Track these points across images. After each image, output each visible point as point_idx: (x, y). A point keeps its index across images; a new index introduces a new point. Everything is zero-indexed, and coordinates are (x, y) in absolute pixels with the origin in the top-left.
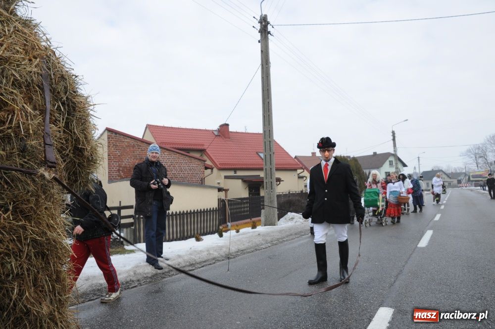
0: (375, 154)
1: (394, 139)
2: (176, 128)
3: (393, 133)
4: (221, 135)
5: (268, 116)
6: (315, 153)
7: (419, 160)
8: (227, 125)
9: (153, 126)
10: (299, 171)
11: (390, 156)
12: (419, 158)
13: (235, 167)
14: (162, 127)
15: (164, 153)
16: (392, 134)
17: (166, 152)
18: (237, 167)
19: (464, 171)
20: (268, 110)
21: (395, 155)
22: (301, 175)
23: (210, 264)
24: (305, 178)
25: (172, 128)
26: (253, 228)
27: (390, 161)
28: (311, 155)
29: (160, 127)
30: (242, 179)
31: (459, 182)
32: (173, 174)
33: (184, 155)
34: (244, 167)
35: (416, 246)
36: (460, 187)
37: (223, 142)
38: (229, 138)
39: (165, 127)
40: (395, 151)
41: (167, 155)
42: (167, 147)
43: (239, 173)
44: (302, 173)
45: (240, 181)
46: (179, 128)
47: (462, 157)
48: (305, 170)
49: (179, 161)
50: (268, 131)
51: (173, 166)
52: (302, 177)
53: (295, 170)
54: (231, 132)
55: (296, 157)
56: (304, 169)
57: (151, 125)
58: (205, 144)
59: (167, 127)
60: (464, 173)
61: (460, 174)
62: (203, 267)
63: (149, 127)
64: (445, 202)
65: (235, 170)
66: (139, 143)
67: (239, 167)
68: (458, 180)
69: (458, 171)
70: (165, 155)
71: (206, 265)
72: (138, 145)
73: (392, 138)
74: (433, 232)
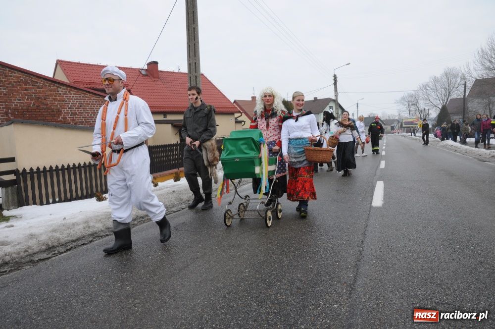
0: (316, 99)
1: (335, 84)
2: (95, 65)
3: (335, 77)
4: (148, 74)
5: (193, 45)
6: (256, 97)
7: (357, 106)
8: (156, 63)
9: (65, 62)
10: (236, 115)
11: (330, 102)
12: (357, 104)
13: (164, 110)
14: (78, 63)
15: (69, 92)
16: (333, 78)
17: (72, 91)
18: (167, 110)
19: (397, 118)
20: (193, 38)
21: (335, 101)
22: (239, 119)
23: (83, 244)
24: (243, 123)
25: (90, 65)
26: (175, 181)
27: (330, 107)
28: (251, 99)
29: (75, 63)
30: (172, 124)
31: (393, 128)
32: (83, 117)
33: (97, 95)
34: (174, 110)
35: (371, 206)
36: (394, 133)
37: (151, 83)
38: (159, 79)
39: (81, 64)
40: (336, 96)
41: (74, 94)
42: (81, 87)
43: (170, 117)
44: (239, 116)
45: (170, 126)
46: (98, 66)
47: (397, 104)
48: (243, 114)
49: (90, 102)
50: (194, 64)
51: (84, 108)
52: (240, 122)
53: (232, 114)
54: (161, 71)
55: (235, 102)
56: (241, 113)
57: (62, 61)
58: (130, 84)
59: (84, 64)
60: (397, 120)
61: (393, 121)
62: (68, 250)
63: (59, 63)
64: (384, 147)
65: (165, 114)
66: (34, 79)
67: (169, 110)
68: (391, 127)
69: (391, 118)
70: (71, 94)
71: (76, 247)
72: (32, 82)
73: (333, 82)
74: (384, 183)
